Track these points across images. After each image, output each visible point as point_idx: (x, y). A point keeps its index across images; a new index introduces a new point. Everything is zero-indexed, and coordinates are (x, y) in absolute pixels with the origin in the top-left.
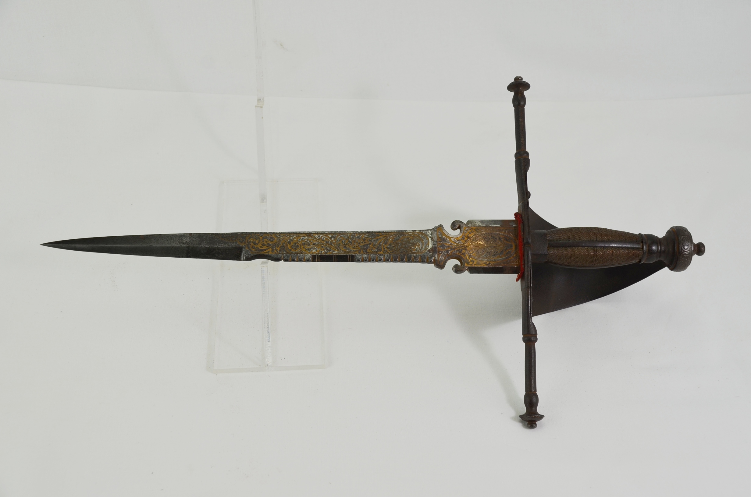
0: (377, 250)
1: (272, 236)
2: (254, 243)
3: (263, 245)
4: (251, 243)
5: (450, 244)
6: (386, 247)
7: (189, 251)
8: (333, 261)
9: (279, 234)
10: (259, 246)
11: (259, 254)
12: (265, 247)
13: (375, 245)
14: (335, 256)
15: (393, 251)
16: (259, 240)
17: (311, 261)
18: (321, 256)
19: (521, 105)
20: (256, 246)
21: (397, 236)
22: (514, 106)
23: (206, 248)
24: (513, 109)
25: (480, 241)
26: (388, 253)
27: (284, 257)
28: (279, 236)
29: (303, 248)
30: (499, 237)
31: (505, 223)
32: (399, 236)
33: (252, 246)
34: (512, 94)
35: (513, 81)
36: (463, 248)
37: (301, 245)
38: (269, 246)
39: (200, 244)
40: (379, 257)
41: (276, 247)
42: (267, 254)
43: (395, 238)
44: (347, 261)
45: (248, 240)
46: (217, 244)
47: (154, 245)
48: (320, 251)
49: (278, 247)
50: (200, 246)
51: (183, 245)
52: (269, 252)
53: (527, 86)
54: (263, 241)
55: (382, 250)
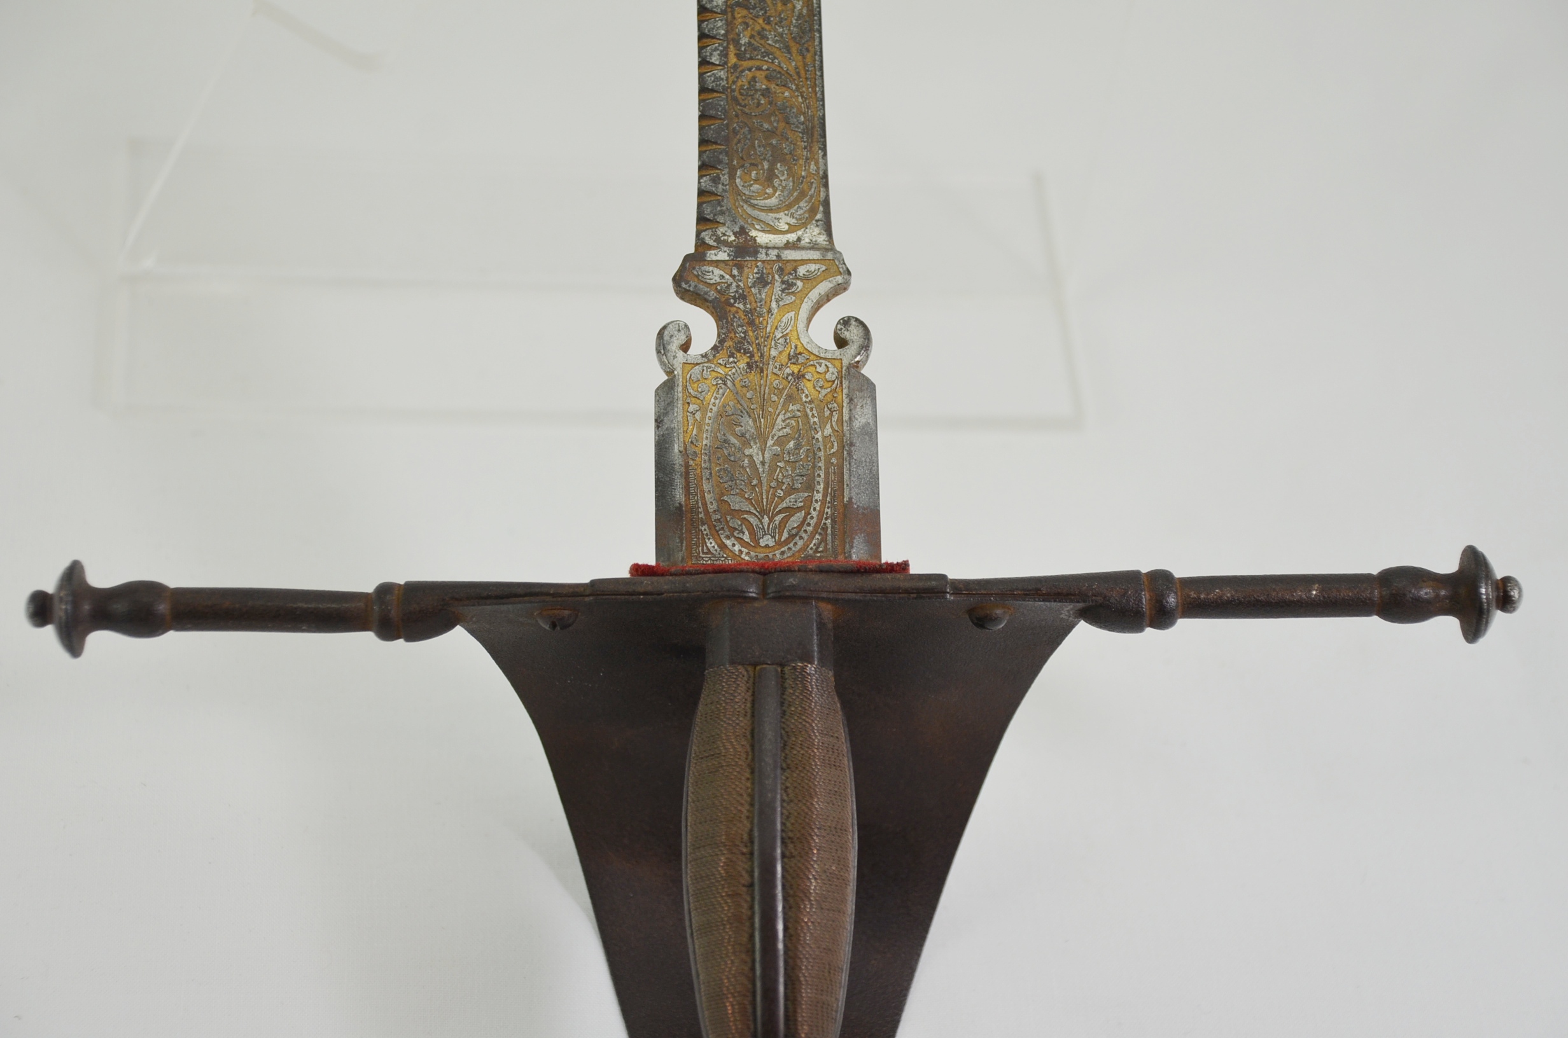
0: (743, 42)
5: (770, 311)
6: (754, 79)
13: (764, 37)
15: (741, 101)
21: (802, 118)
22: (1386, 573)
25: (783, 421)
26: (734, 82)
31: (866, 517)
32: (803, 123)
35: (1500, 573)
36: (757, 358)
40: (716, 49)
43: (795, 110)
55: (746, 64)
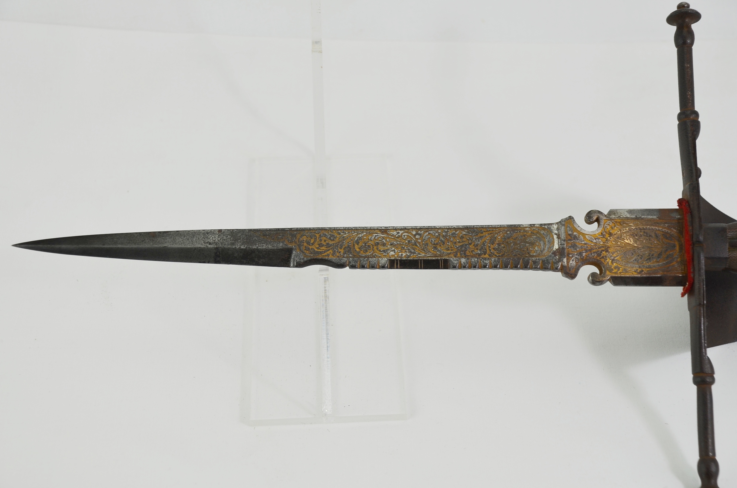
0: (480, 252)
1: (332, 232)
2: (308, 243)
3: (321, 245)
4: (304, 243)
5: (585, 244)
6: (493, 249)
7: (218, 254)
8: (417, 268)
9: (342, 230)
10: (315, 247)
11: (315, 257)
12: (323, 248)
13: (477, 245)
14: (421, 260)
15: (503, 253)
16: (316, 239)
17: (387, 268)
18: (401, 261)
19: (688, 44)
20: (310, 247)
21: (508, 232)
22: (677, 45)
23: (242, 249)
24: (675, 50)
25: (627, 240)
26: (496, 256)
27: (350, 262)
28: (343, 232)
29: (376, 250)
30: (656, 233)
31: (663, 213)
32: (510, 232)
33: (306, 247)
34: (674, 29)
35: (676, 9)
36: (603, 249)
37: (373, 245)
38: (329, 247)
39: (233, 244)
40: (483, 261)
41: (339, 248)
42: (327, 258)
43: (505, 235)
44: (439, 268)
45: (299, 239)
46: (256, 245)
47: (169, 246)
48: (400, 254)
49: (341, 248)
50: (234, 247)
51: (209, 246)
52: (328, 255)
53: (696, 16)
54: (321, 240)
55: (488, 252)
